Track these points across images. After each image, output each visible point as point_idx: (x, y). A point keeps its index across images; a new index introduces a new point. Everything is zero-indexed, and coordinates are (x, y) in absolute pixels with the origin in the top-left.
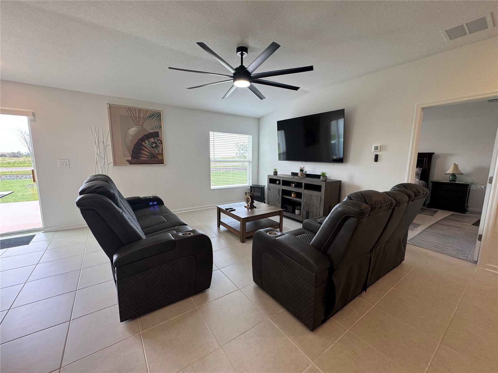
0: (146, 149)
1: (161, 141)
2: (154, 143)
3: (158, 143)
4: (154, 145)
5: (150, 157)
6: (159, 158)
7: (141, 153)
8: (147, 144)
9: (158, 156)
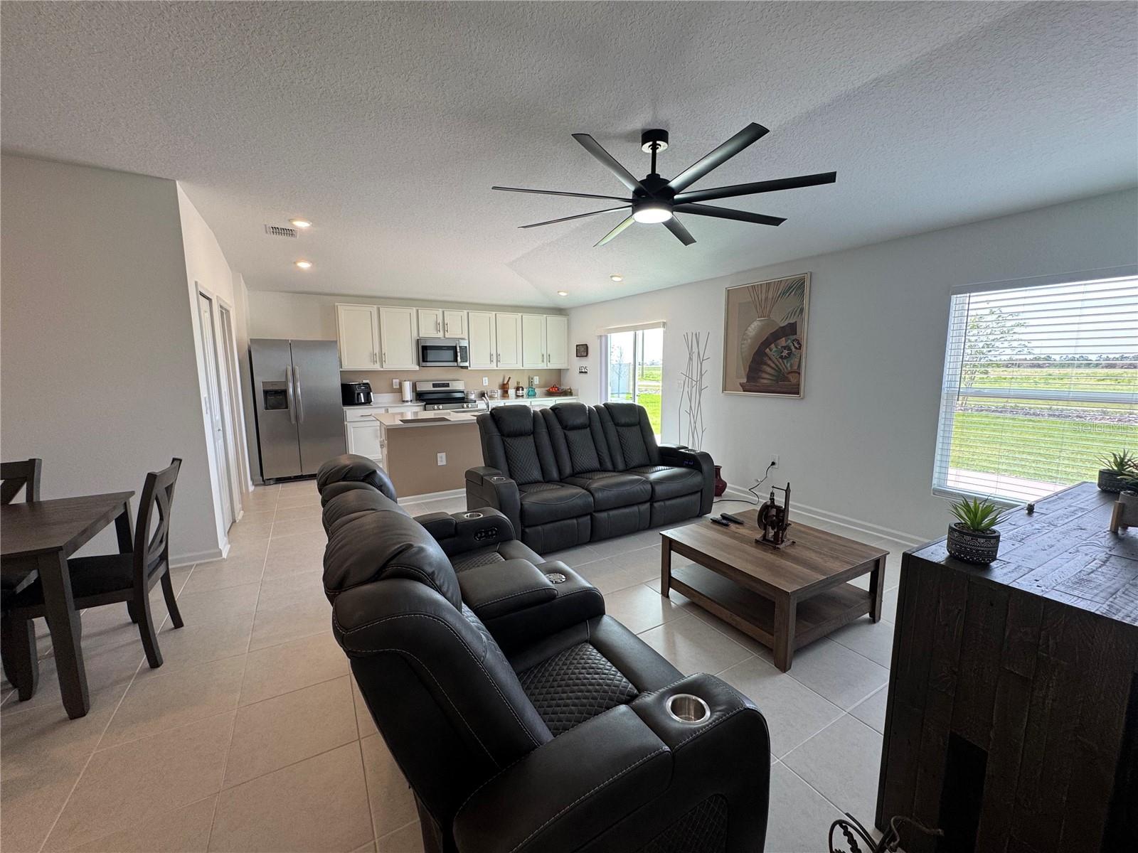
0: (769, 362)
1: (799, 343)
2: (784, 348)
3: (793, 347)
4: (785, 353)
5: (774, 378)
6: (792, 380)
7: (760, 371)
8: (772, 351)
9: (790, 376)
